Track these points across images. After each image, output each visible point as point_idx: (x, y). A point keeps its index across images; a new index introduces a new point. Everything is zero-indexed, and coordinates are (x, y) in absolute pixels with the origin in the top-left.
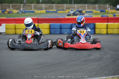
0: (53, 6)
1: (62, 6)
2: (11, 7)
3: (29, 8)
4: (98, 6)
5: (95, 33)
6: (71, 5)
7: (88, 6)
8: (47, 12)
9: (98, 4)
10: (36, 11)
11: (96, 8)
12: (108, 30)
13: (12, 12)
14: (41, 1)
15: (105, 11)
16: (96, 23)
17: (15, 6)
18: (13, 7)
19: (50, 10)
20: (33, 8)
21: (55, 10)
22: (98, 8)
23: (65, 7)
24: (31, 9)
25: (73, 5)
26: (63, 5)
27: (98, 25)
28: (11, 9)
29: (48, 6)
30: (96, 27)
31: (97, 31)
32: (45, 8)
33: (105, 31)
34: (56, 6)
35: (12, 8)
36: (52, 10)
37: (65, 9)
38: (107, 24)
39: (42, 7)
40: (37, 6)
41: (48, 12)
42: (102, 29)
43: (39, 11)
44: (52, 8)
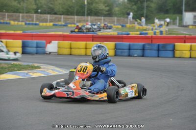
0: (61, 18)
1: (72, 19)
2: (6, 16)
3: (30, 19)
4: (117, 20)
5: (174, 57)
6: (82, 17)
7: (104, 20)
8: (54, 25)
9: (117, 17)
10: (41, 24)
11: (114, 22)
12: (192, 52)
13: (9, 23)
14: (39, 11)
15: (126, 26)
16: (176, 44)
17: (12, 16)
18: (9, 16)
19: (57, 23)
20: (35, 20)
21: (63, 24)
22: (117, 22)
23: (76, 20)
24: (33, 21)
25: (86, 17)
26: (72, 17)
27: (179, 45)
28: (6, 19)
29: (54, 18)
30: (176, 48)
31: (177, 54)
32: (50, 20)
33: (187, 54)
34: (64, 18)
35: (8, 18)
36: (60, 23)
37: (76, 22)
38: (191, 46)
39: (47, 19)
40: (41, 17)
41: (56, 25)
42: (184, 52)
43: (45, 24)
44: (60, 21)
